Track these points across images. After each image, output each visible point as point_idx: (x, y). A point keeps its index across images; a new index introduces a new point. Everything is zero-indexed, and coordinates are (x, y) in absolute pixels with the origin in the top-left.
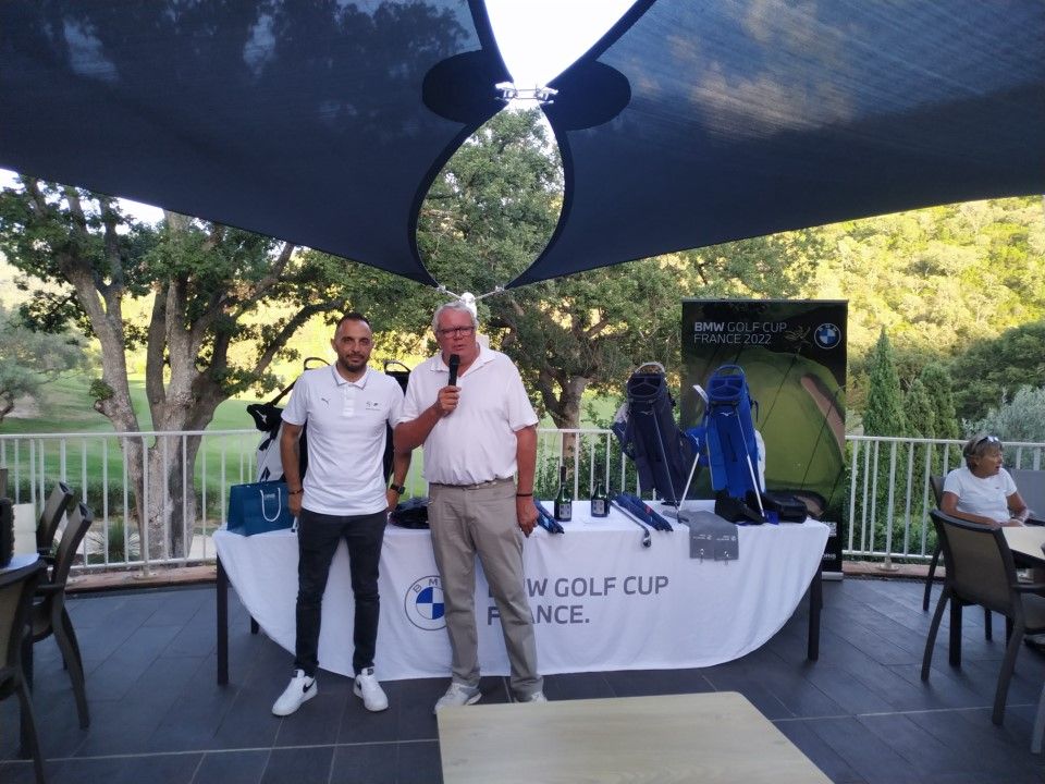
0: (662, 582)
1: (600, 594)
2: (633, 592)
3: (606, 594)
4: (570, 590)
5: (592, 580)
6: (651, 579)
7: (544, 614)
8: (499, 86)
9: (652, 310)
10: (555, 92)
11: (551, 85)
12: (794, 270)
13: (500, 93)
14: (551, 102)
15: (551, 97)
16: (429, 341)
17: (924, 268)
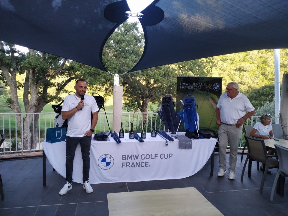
0: (171, 155)
1: (154, 159)
2: (163, 158)
3: (155, 158)
4: (145, 158)
5: (151, 155)
6: (168, 154)
7: (138, 165)
8: (126, 12)
9: (168, 80)
10: (143, 14)
11: (142, 12)
12: (206, 69)
13: (127, 14)
14: (142, 17)
15: (141, 16)
16: (105, 88)
17: (240, 70)
